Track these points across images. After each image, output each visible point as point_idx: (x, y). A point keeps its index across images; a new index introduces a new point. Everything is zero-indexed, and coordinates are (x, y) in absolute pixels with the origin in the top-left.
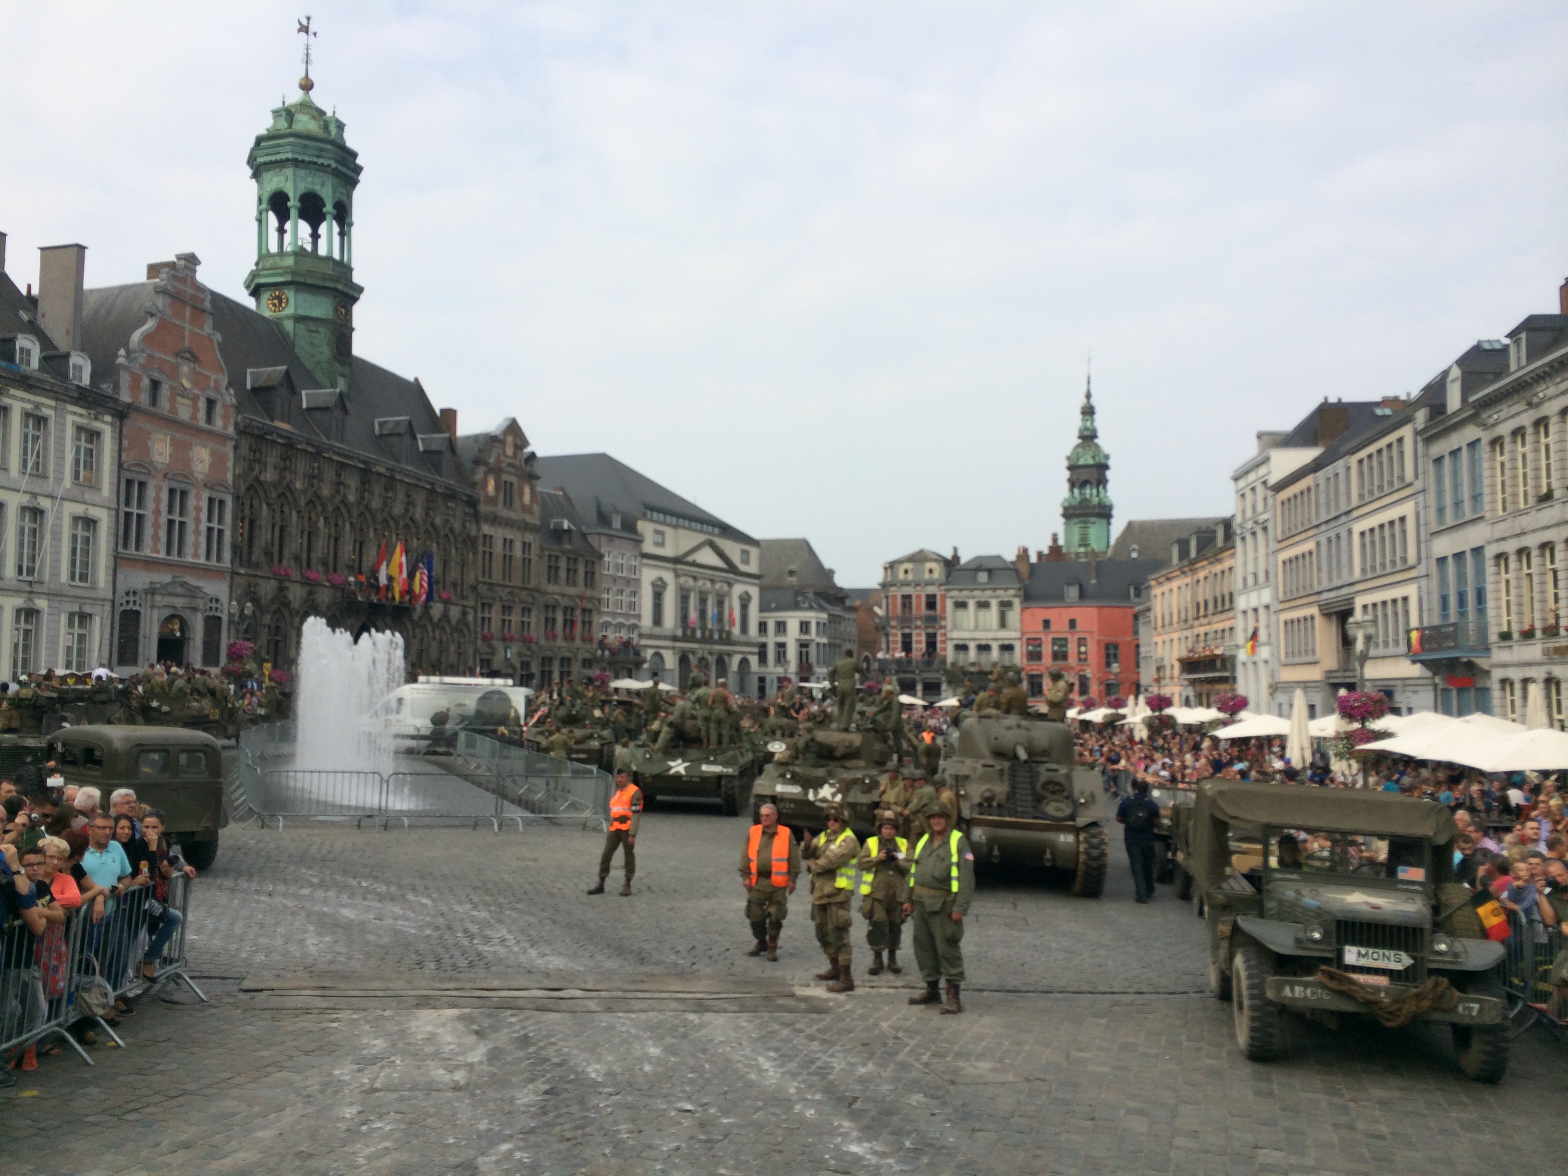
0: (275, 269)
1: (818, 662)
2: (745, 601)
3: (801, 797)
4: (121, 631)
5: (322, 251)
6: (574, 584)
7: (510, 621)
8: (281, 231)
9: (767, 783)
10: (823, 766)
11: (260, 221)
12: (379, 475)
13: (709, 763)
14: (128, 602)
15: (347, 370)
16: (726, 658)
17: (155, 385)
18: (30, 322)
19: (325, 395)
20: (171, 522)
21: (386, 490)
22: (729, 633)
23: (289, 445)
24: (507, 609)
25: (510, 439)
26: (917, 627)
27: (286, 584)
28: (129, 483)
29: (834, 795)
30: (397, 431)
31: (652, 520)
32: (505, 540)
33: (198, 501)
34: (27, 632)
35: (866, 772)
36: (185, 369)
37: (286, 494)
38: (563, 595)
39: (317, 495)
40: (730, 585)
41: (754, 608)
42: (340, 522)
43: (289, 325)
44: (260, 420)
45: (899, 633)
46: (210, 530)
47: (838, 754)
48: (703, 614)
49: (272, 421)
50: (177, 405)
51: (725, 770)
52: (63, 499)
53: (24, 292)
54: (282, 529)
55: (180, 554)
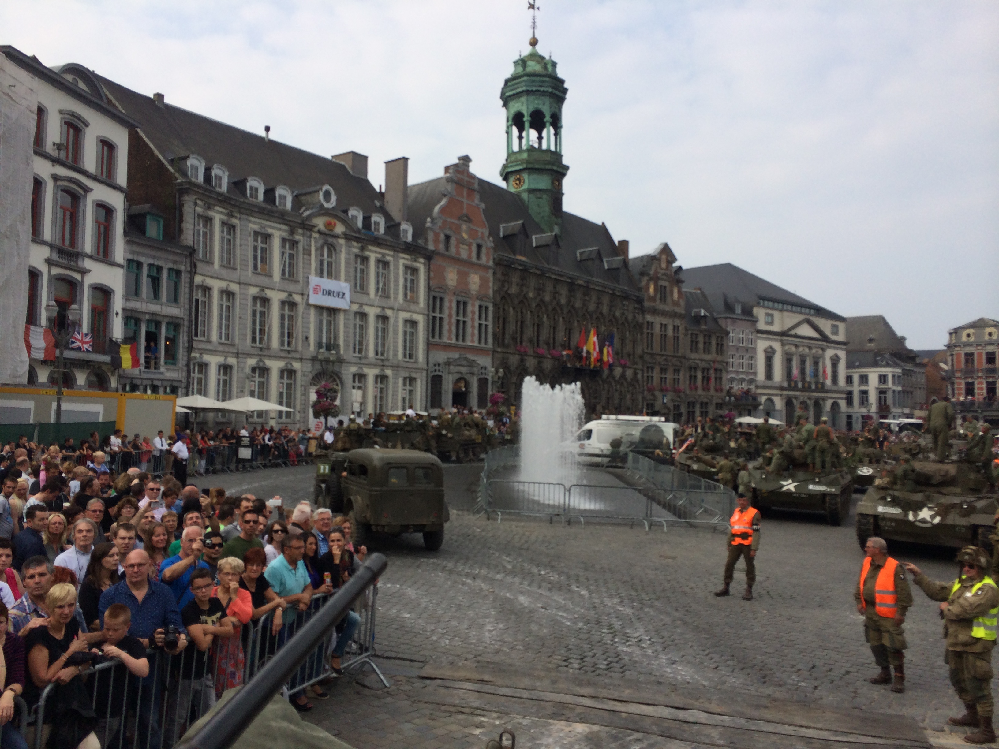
0: (517, 161)
1: (894, 404)
2: (835, 361)
3: (901, 517)
4: (432, 388)
5: (544, 147)
6: (709, 352)
7: (666, 378)
8: (520, 138)
9: (869, 504)
10: (921, 492)
11: (507, 133)
12: (580, 286)
13: (815, 483)
14: (435, 370)
15: (559, 221)
16: (821, 402)
17: (448, 238)
18: (381, 207)
19: (546, 237)
20: (458, 321)
21: (585, 295)
22: (823, 384)
23: (525, 270)
24: (663, 370)
25: (664, 257)
26: (979, 377)
27: (525, 357)
28: (434, 298)
29: (933, 517)
30: (591, 257)
31: (764, 307)
32: (661, 324)
33: (473, 308)
34: (381, 389)
35: (963, 499)
36: (464, 227)
37: (524, 301)
38: (702, 360)
39: (541, 300)
40: (823, 350)
41: (842, 365)
42: (556, 317)
43: (525, 196)
44: (508, 255)
45: (963, 382)
46: (480, 325)
47: (934, 482)
48: (803, 371)
49: (515, 254)
50: (460, 250)
51: (829, 490)
52: (399, 310)
53: (378, 190)
54: (522, 322)
55: (464, 340)
